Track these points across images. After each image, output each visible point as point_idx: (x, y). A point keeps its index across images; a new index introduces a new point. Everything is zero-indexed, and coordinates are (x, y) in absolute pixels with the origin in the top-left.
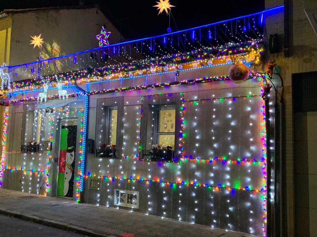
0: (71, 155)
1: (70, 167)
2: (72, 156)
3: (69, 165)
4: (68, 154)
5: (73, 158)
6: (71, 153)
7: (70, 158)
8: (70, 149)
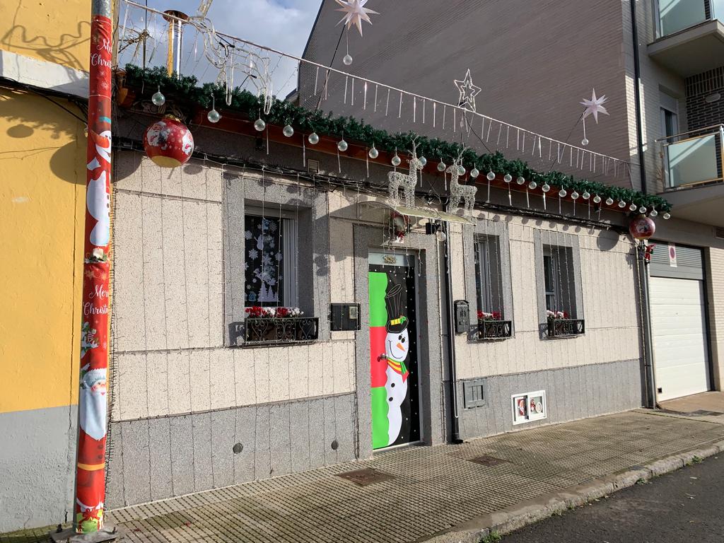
0: (400, 337)
1: (399, 369)
2: (403, 341)
3: (397, 364)
4: (393, 337)
5: (406, 345)
6: (400, 334)
7: (399, 346)
8: (396, 323)
